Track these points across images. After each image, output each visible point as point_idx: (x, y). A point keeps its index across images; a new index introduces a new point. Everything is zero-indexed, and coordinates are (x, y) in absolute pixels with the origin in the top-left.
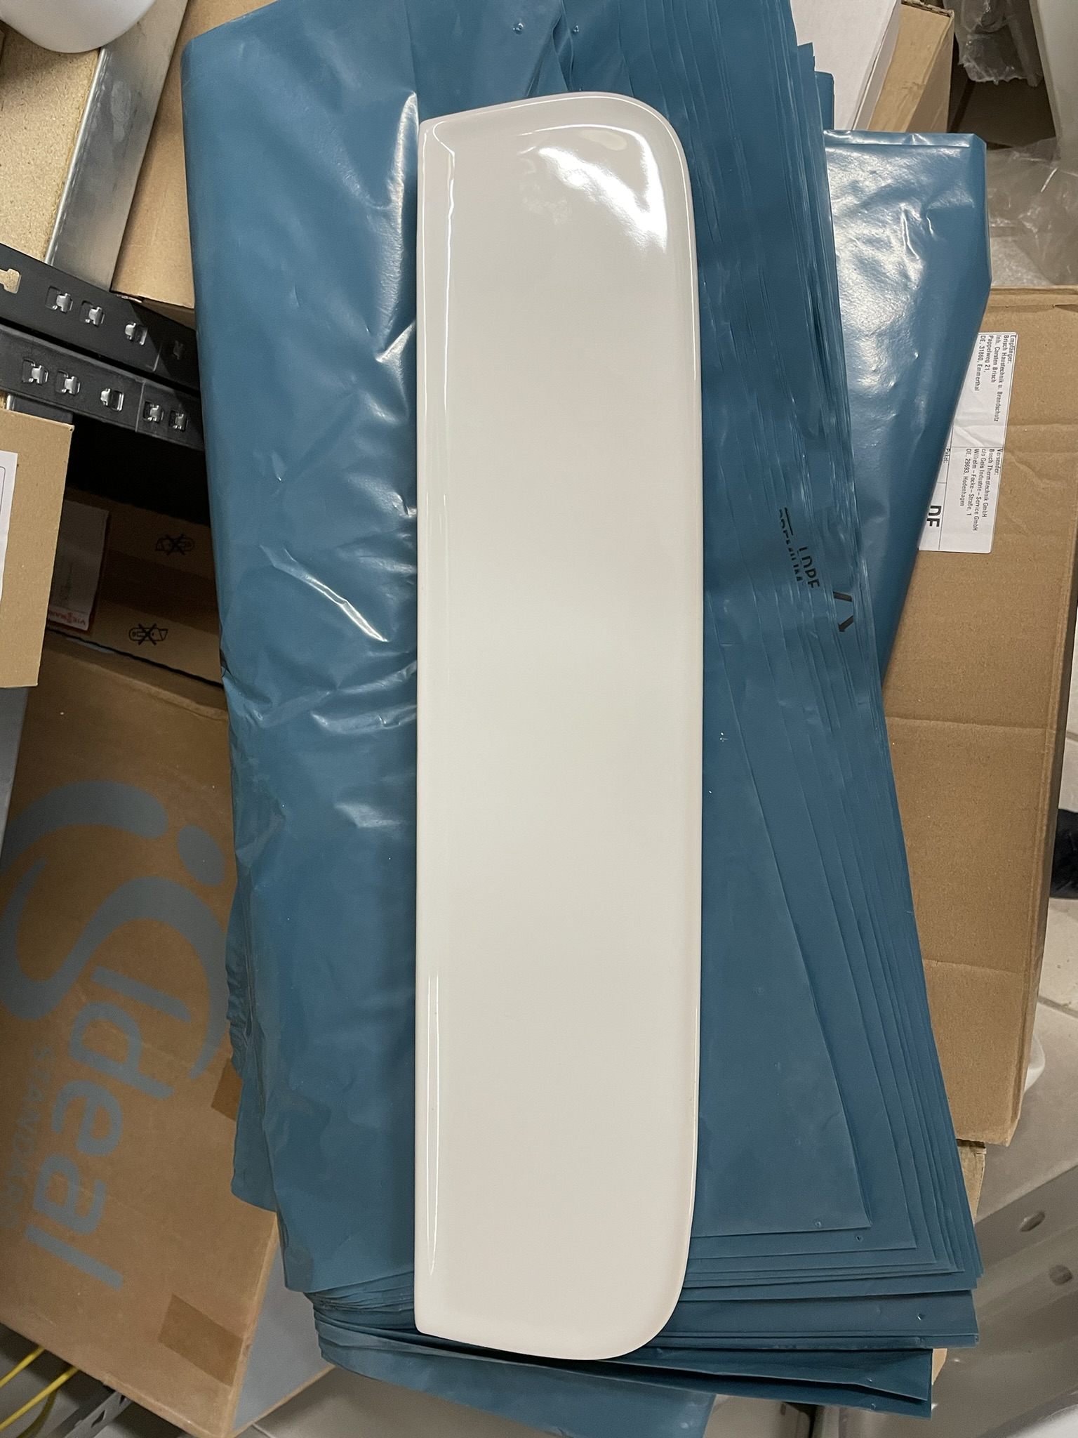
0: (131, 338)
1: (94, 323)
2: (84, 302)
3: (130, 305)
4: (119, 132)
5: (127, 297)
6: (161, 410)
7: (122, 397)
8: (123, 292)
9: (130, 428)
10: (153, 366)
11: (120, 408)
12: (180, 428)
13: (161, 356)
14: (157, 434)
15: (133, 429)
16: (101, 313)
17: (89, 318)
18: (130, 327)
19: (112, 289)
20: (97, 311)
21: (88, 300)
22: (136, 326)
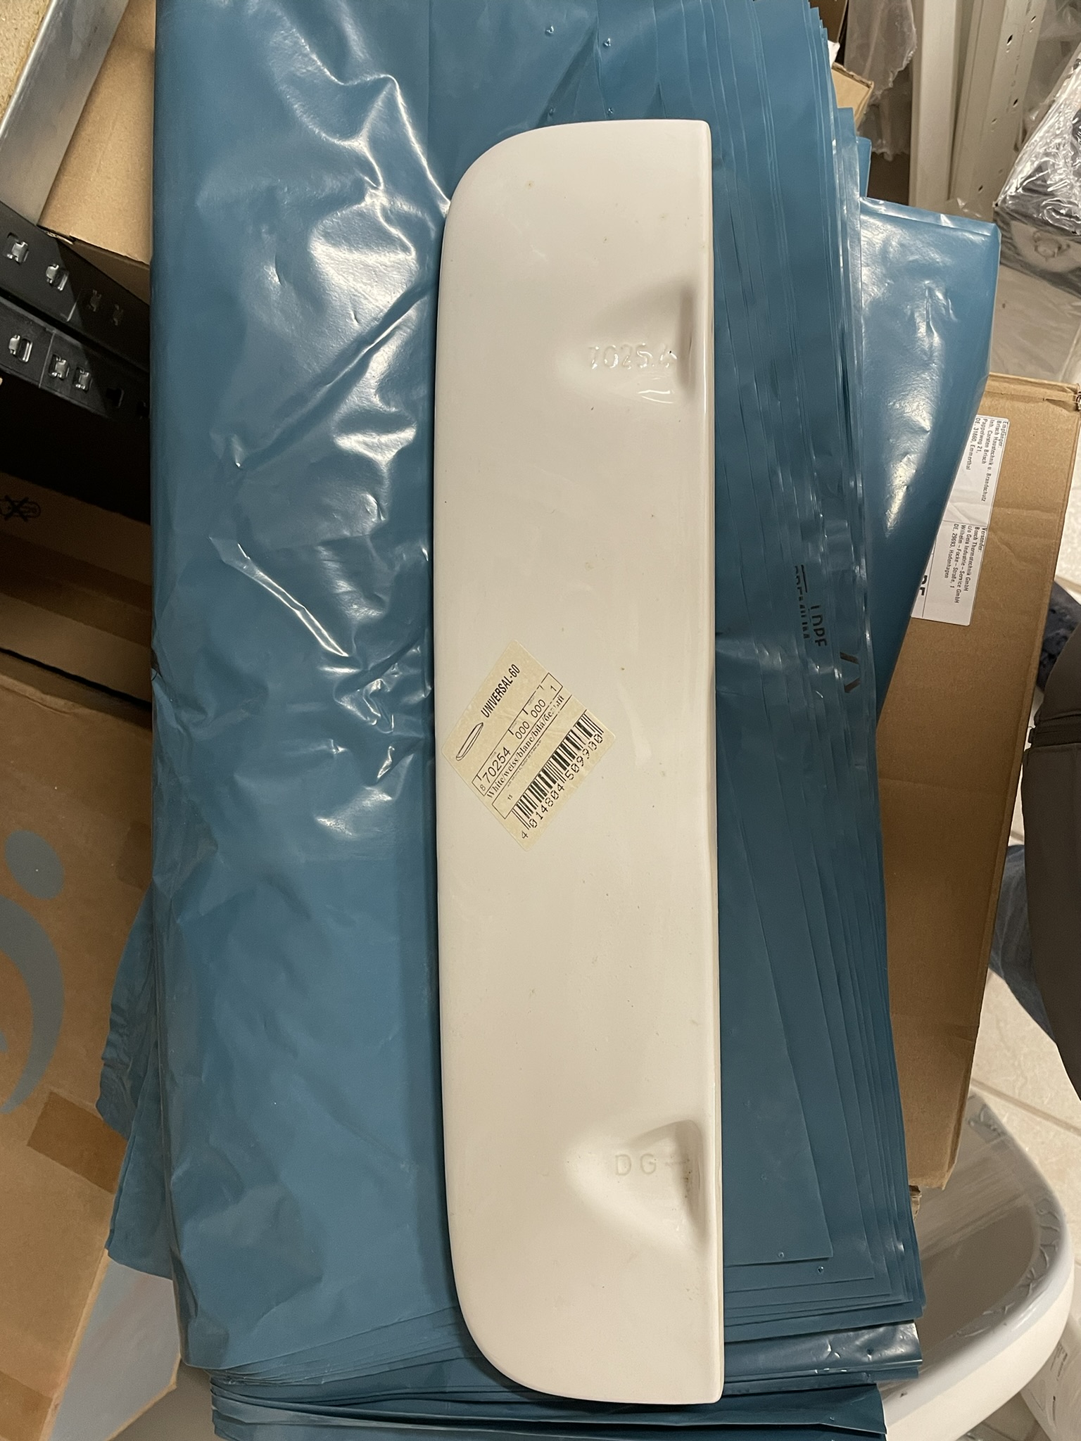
0: (51, 282)
1: (17, 259)
2: (11, 234)
3: (56, 243)
4: (76, 48)
5: (54, 236)
6: (67, 365)
7: (29, 347)
8: (51, 228)
9: (33, 382)
10: (68, 316)
11: (26, 358)
12: (84, 388)
13: (78, 306)
14: (60, 393)
15: (37, 383)
16: (26, 249)
17: (11, 254)
18: (53, 269)
19: (40, 224)
20: (22, 246)
21: (14, 232)
22: (59, 269)
